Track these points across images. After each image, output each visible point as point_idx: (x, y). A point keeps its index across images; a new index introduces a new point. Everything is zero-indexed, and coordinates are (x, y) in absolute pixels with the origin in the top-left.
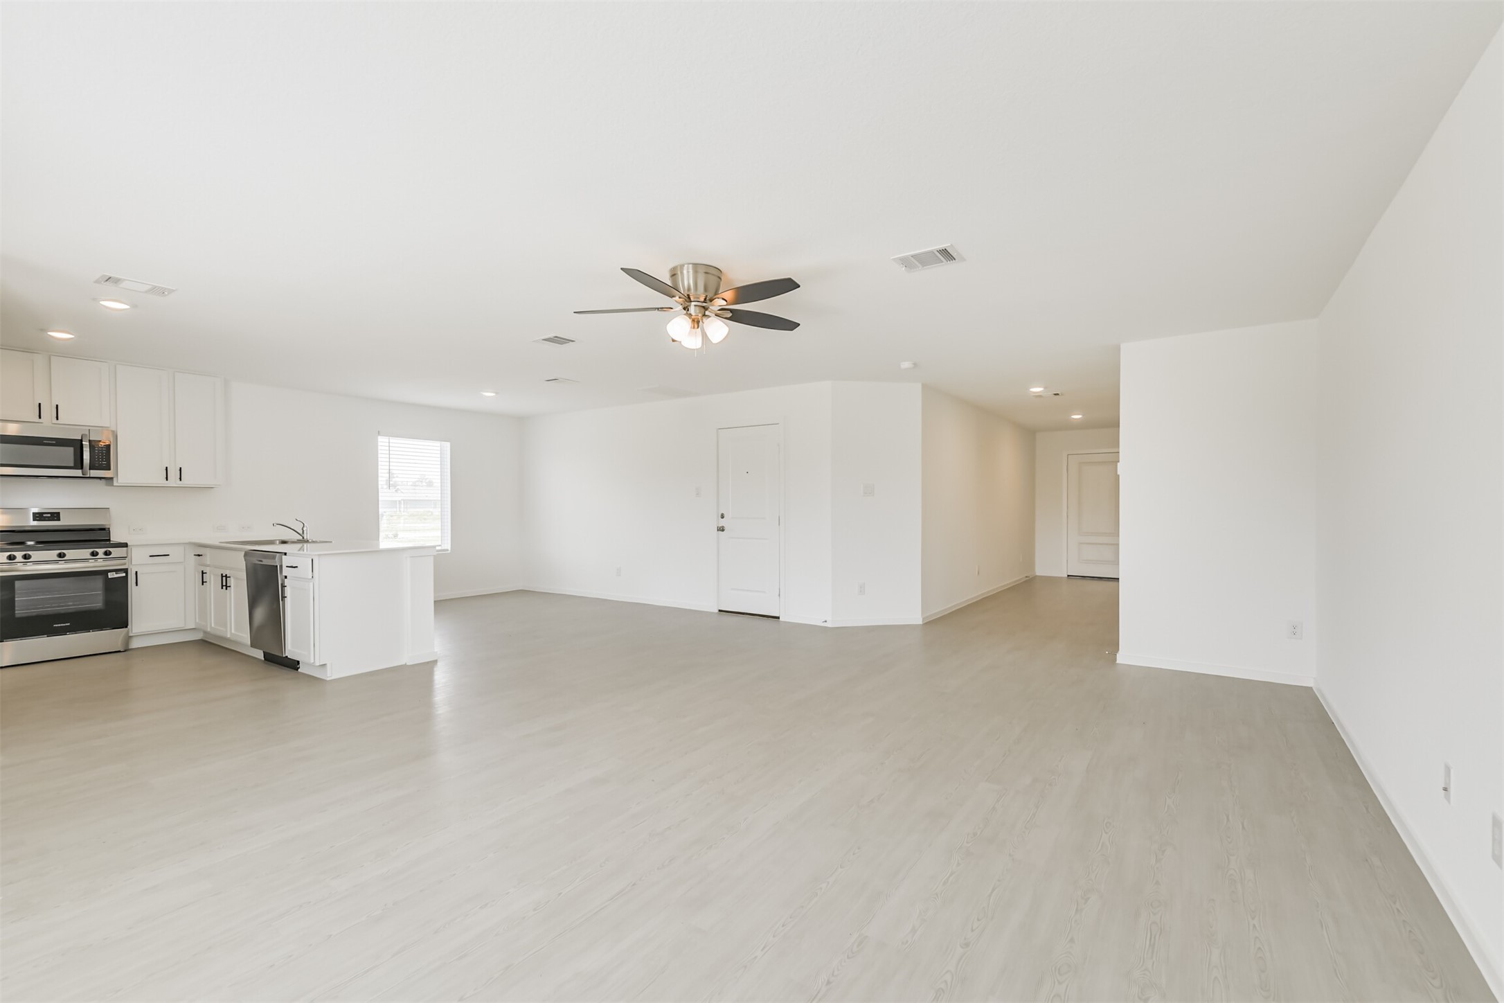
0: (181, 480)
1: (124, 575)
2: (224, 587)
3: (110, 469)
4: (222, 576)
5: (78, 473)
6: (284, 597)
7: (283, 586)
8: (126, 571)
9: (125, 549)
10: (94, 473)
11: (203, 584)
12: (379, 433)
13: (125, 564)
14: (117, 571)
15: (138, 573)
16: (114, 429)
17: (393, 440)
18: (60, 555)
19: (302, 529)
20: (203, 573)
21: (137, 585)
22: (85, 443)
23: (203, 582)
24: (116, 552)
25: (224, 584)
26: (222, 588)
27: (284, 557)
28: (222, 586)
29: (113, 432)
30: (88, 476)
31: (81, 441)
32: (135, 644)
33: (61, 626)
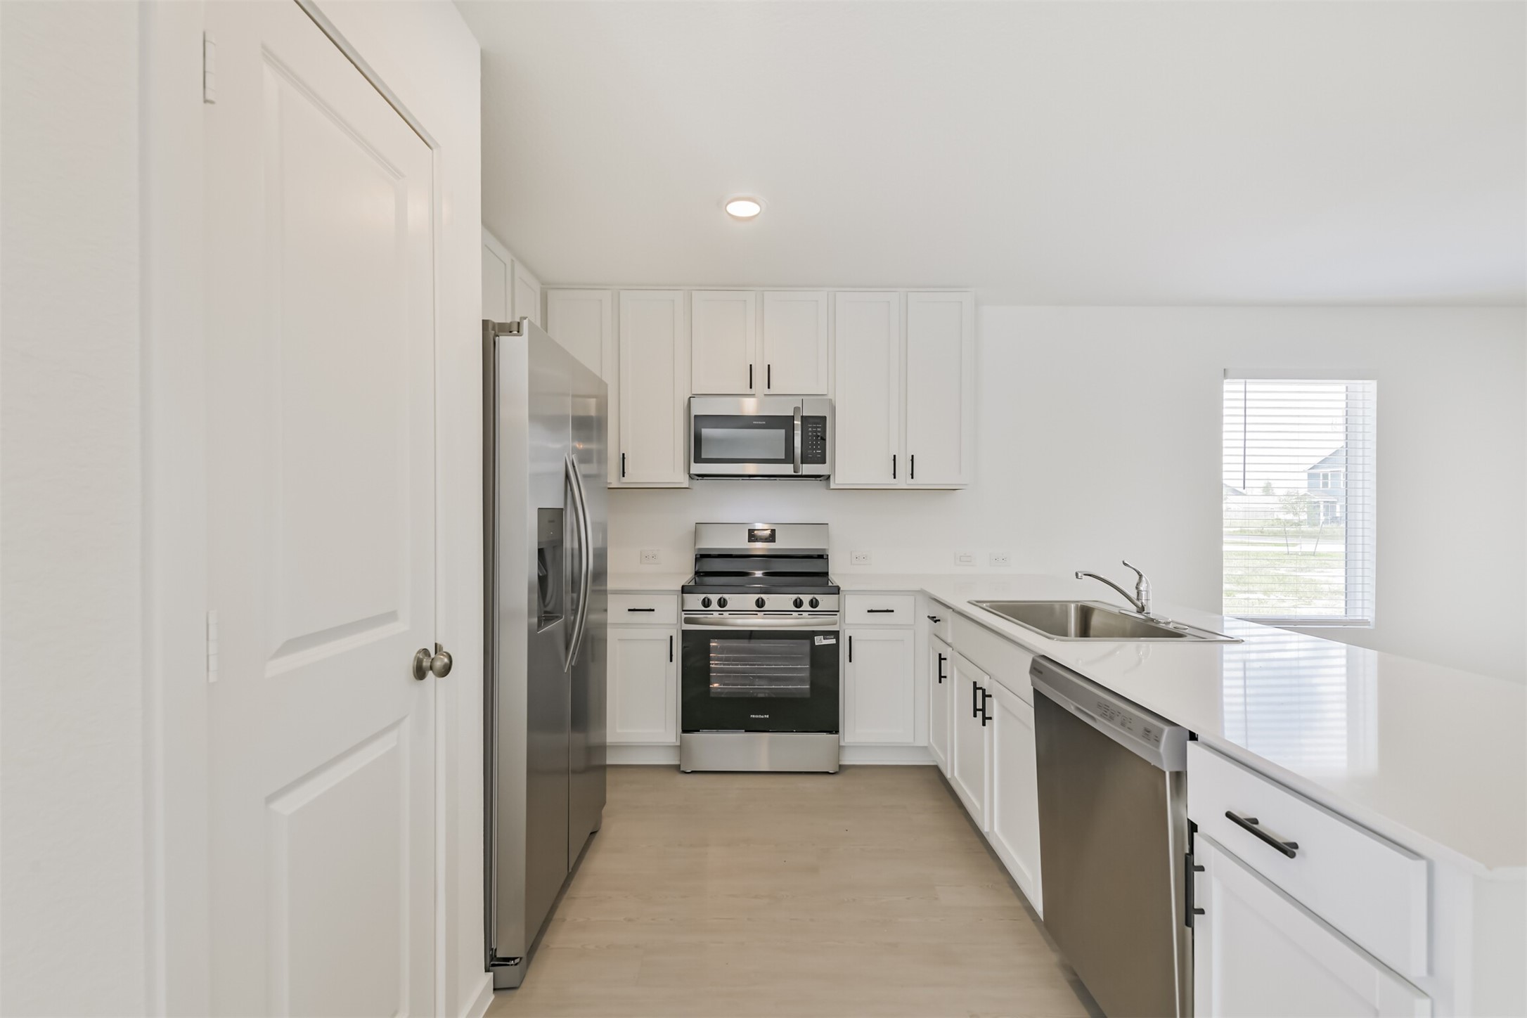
0: (912, 478)
1: (833, 641)
2: (979, 714)
3: (824, 462)
4: (976, 688)
5: (788, 469)
6: (1190, 912)
7: (1189, 867)
8: (836, 634)
9: (837, 596)
10: (807, 469)
11: (940, 682)
12: (1225, 374)
13: (835, 624)
14: (826, 634)
15: (852, 638)
16: (830, 397)
17: (1253, 386)
18: (760, 603)
19: (1137, 588)
20: (941, 659)
21: (850, 661)
22: (797, 423)
23: (941, 677)
24: (826, 602)
25: (979, 706)
26: (975, 715)
27: (1190, 744)
28: (975, 710)
29: (830, 400)
30: (800, 473)
31: (793, 418)
32: (848, 759)
33: (759, 718)
